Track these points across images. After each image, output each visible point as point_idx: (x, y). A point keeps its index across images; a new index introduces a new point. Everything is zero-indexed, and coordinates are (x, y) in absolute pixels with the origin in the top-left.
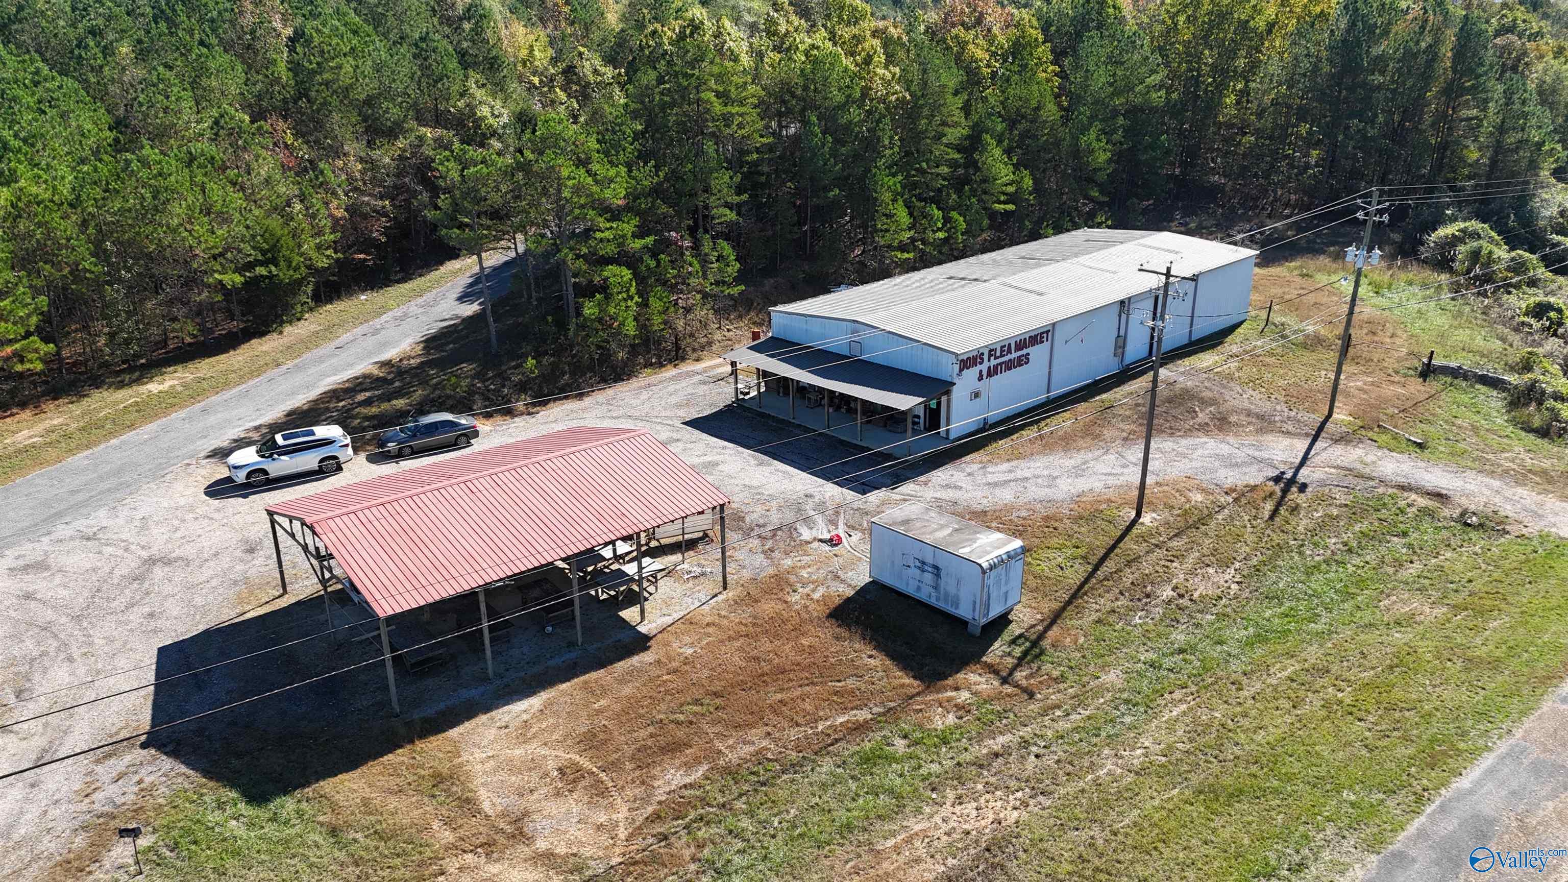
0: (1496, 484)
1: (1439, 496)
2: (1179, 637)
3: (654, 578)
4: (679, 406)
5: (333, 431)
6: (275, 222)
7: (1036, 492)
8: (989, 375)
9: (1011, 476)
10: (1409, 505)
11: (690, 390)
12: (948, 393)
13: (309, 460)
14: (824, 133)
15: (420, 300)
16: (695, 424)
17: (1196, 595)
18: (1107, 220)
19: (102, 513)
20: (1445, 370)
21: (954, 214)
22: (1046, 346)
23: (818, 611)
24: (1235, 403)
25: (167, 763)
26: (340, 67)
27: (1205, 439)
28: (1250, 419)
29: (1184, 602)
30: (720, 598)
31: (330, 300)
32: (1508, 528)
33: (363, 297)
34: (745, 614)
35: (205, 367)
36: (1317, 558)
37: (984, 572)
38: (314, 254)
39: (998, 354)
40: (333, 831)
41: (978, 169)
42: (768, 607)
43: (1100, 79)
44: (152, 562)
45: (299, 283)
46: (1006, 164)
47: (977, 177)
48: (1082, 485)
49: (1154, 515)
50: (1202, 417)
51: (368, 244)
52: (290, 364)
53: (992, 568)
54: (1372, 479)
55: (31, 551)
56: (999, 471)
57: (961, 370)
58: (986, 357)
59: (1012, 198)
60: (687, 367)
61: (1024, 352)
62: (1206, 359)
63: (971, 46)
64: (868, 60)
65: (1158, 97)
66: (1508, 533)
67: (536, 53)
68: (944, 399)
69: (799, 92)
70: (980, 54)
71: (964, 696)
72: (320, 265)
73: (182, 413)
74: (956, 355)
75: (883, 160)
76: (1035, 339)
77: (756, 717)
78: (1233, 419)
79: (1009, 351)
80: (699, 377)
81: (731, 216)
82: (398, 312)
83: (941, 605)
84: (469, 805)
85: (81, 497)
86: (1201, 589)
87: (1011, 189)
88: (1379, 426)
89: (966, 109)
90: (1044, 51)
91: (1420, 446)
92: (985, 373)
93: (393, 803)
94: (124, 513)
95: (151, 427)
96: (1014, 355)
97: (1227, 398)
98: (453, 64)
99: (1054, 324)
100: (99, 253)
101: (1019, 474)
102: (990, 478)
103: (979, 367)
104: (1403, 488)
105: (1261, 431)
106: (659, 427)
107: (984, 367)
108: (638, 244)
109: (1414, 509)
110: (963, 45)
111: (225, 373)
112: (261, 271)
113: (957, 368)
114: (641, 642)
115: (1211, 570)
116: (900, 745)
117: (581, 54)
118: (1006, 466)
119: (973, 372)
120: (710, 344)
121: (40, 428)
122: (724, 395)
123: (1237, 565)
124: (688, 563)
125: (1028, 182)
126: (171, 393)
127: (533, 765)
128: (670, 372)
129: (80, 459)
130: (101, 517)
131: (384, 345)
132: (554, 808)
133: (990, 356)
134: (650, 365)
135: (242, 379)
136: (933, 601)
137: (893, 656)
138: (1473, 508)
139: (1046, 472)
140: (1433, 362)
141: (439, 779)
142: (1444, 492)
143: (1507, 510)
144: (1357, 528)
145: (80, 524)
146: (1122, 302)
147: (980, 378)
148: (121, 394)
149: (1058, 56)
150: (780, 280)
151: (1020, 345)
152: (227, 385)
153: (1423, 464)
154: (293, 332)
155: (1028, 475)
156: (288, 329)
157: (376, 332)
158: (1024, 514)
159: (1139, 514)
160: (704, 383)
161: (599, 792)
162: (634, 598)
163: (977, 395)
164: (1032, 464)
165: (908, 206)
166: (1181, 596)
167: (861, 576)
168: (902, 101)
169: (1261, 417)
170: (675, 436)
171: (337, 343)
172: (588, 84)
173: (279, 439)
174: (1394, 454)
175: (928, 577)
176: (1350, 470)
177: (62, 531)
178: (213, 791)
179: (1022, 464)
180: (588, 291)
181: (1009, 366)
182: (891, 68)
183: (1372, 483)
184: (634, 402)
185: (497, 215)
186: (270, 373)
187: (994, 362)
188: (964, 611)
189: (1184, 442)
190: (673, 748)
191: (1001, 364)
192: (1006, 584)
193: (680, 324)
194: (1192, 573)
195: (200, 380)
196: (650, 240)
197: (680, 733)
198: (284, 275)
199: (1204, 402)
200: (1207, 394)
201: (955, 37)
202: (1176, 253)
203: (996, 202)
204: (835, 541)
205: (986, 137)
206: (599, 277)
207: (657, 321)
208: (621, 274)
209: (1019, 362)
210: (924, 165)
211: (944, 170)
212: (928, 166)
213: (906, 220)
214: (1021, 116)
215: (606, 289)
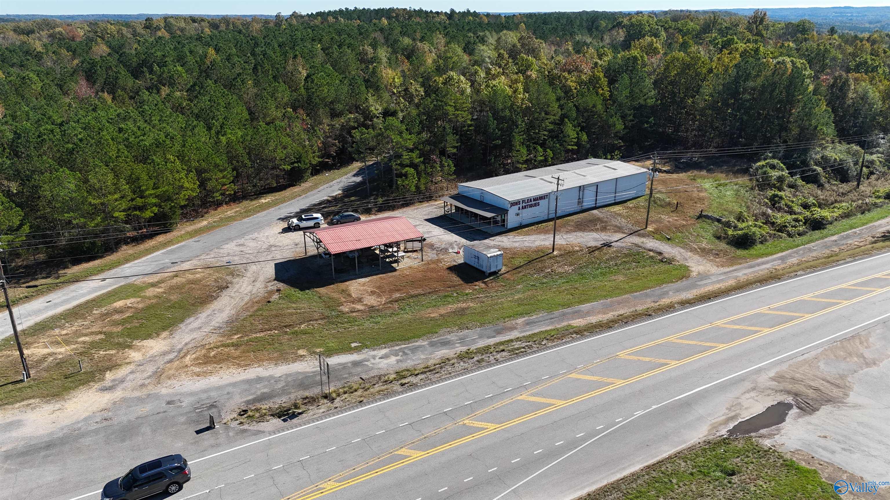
0: (683, 251)
1: (660, 253)
2: (545, 280)
3: (403, 257)
4: (425, 215)
5: (319, 215)
6: (300, 149)
7: (526, 244)
8: (523, 208)
9: (521, 240)
10: (647, 255)
11: (430, 210)
12: (507, 213)
13: (311, 223)
14: (494, 120)
16: (427, 220)
17: (557, 272)
19: (256, 234)
20: (707, 217)
21: (548, 150)
22: (547, 200)
23: (445, 267)
24: (613, 223)
25: (282, 284)
26: (323, 91)
27: (594, 233)
28: (614, 228)
30: (420, 263)
31: (316, 175)
32: (673, 262)
33: (327, 174)
34: (425, 267)
35: (278, 195)
37: (488, 258)
38: (312, 159)
39: (526, 202)
40: (320, 297)
41: (562, 132)
42: (432, 266)
44: (271, 246)
45: (307, 169)
46: (574, 130)
47: (561, 135)
48: (543, 243)
49: (559, 252)
50: (598, 227)
51: (329, 156)
52: (304, 196)
53: (491, 257)
54: (641, 247)
55: (241, 241)
56: (519, 238)
57: (511, 206)
58: (521, 203)
59: (576, 144)
60: (432, 203)
61: (537, 202)
62: (617, 209)
63: (569, 81)
64: (516, 91)
65: (651, 102)
66: (672, 264)
67: (396, 80)
68: (506, 215)
69: (487, 103)
70: (573, 84)
71: (477, 287)
72: (314, 163)
73: (273, 209)
74: (509, 201)
75: (517, 130)
76: (542, 197)
77: (421, 286)
78: (608, 228)
79: (531, 201)
80: (435, 206)
81: (455, 151)
82: (338, 180)
83: (480, 268)
84: (350, 295)
85: (249, 229)
86: (560, 270)
87: (576, 140)
88: (660, 233)
89: (561, 107)
90: (604, 81)
91: (669, 239)
92: (521, 208)
93: (333, 294)
94: (262, 234)
95: (265, 213)
96: (533, 203)
97: (612, 221)
98: (363, 88)
99: (549, 193)
100: (250, 159)
101: (524, 239)
102: (514, 240)
103: (519, 206)
104: (650, 250)
105: (615, 232)
106: (416, 221)
107: (521, 206)
108: (418, 160)
110: (567, 80)
111: (284, 197)
112: (296, 165)
113: (509, 205)
114: (395, 270)
115: (566, 266)
116: (455, 294)
117: (411, 83)
118: (522, 237)
119: (516, 207)
121: (233, 211)
122: (440, 212)
123: (576, 266)
124: (414, 255)
125: (585, 137)
126: (268, 203)
127: (365, 290)
128: (425, 204)
129: (246, 220)
130: (256, 235)
131: (333, 191)
132: (368, 297)
133: (523, 202)
134: (419, 202)
135: (289, 200)
136: (478, 267)
137: (461, 278)
138: (668, 257)
139: (533, 239)
140: (703, 213)
141: (343, 291)
142: (663, 252)
143: (678, 258)
144: (623, 260)
145: (251, 236)
146: (580, 187)
147: (519, 209)
148: (254, 202)
149: (610, 83)
151: (534, 200)
152: (285, 201)
153: (664, 244)
154: (305, 185)
155: (527, 240)
156: (302, 184)
157: (331, 187)
158: (519, 249)
159: (553, 252)
160: (436, 208)
161: (379, 296)
162: (396, 261)
163: (518, 215)
164: (531, 237)
165: (528, 147)
166: (552, 272)
167: (461, 261)
168: (528, 108)
169: (619, 228)
170: (420, 223)
171: (318, 190)
172: (413, 95)
173: (303, 216)
174: (657, 241)
175: (476, 260)
176: (636, 244)
177: (247, 237)
178: (293, 289)
179: (528, 237)
180: (400, 175)
181: (531, 206)
182: (525, 94)
184: (411, 213)
185: (372, 149)
186: (297, 199)
187: (524, 204)
188: (484, 269)
189: (586, 234)
190: (398, 290)
191: (528, 205)
192: (496, 262)
193: (433, 188)
194: (560, 267)
195: (277, 199)
196: (422, 159)
197: (401, 288)
198: (302, 166)
199: (602, 222)
200: (606, 219)
201: (564, 76)
202: (615, 169)
203: (569, 145)
204: (458, 253)
205: (566, 120)
206: (403, 171)
207: (423, 187)
208: (411, 171)
209: (535, 205)
210: (537, 131)
211: (546, 133)
212: (539, 131)
213: (525, 152)
214: (586, 110)
215: (406, 175)
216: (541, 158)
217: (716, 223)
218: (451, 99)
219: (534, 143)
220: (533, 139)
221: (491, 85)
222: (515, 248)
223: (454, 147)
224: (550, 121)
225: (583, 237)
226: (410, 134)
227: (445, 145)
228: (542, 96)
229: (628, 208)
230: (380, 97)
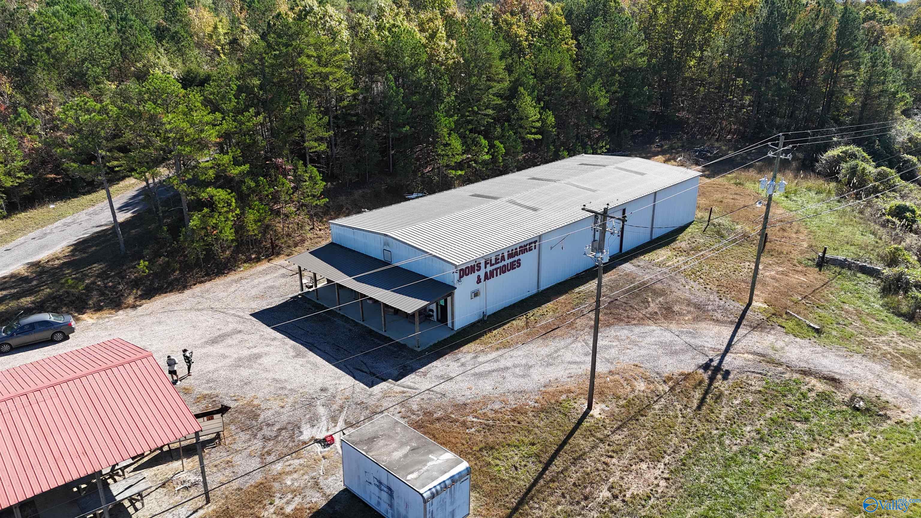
0: (877, 367)
1: (833, 381)
4: (255, 298)
8: (486, 278)
9: (495, 366)
10: (810, 390)
11: (270, 283)
12: (451, 294)
14: (398, 86)
15: (91, 209)
16: (260, 315)
17: (628, 494)
18: (606, 144)
20: (835, 262)
21: (497, 143)
22: (535, 252)
24: (679, 293)
26: (57, 38)
27: (654, 327)
28: (689, 309)
29: (617, 503)
30: (201, 513)
31: (25, 209)
32: (889, 413)
33: (52, 206)
36: (735, 448)
37: (425, 501)
39: (493, 262)
41: (517, 111)
43: (604, 48)
46: (535, 107)
47: (515, 116)
48: (551, 374)
49: (603, 406)
50: (653, 307)
51: (56, 167)
53: (433, 496)
54: (781, 364)
56: (487, 361)
57: (461, 277)
58: (483, 266)
59: (540, 131)
60: (277, 262)
61: (516, 258)
62: (662, 255)
63: (515, 27)
64: (433, 36)
65: (642, 62)
66: (889, 418)
67: (221, 30)
68: (449, 299)
69: (382, 57)
70: (522, 32)
74: (456, 266)
75: (443, 106)
76: (525, 248)
78: (676, 308)
79: (503, 259)
80: (283, 271)
81: (323, 147)
86: (633, 488)
87: (538, 124)
88: (787, 313)
89: (509, 69)
90: (566, 31)
91: (818, 331)
92: (482, 277)
96: (507, 261)
97: (674, 289)
99: (540, 236)
101: (503, 363)
103: (477, 273)
104: (805, 373)
105: (696, 319)
106: (230, 319)
107: (482, 273)
109: (814, 394)
110: (509, 25)
113: (457, 276)
115: (644, 466)
117: (244, 30)
118: (494, 355)
119: (473, 277)
120: (303, 241)
122: (295, 287)
123: (667, 459)
125: (551, 119)
128: (264, 266)
131: (43, 248)
133: (486, 263)
134: (248, 260)
138: (860, 393)
139: (524, 362)
140: (826, 255)
142: (837, 377)
143: (888, 395)
144: (768, 415)
147: (479, 281)
149: (576, 33)
150: (366, 190)
151: (510, 256)
153: (819, 349)
155: (509, 364)
158: (497, 407)
159: (590, 407)
160: (284, 276)
163: (476, 294)
164: (515, 353)
165: (463, 137)
166: (615, 497)
167: (336, 484)
168: (457, 66)
169: (698, 307)
170: (240, 327)
174: (798, 339)
175: (385, 496)
176: (763, 356)
179: (507, 353)
180: (198, 205)
181: (504, 270)
182: (451, 41)
183: (780, 369)
184: (222, 295)
187: (489, 268)
191: (496, 269)
192: (452, 503)
193: (279, 227)
194: (627, 469)
196: (247, 167)
199: (657, 293)
200: (659, 286)
201: (505, 20)
202: (642, 174)
203: (528, 133)
204: (327, 442)
205: (521, 89)
206: (204, 196)
207: (252, 228)
208: (221, 194)
209: (512, 266)
210: (476, 108)
211: (490, 112)
212: (479, 109)
213: (459, 147)
214: (547, 74)
215: (211, 204)
216: (487, 157)
217: (863, 277)
218: (309, 45)
219: (471, 131)
220: (469, 122)
221: (387, 25)
222: (486, 400)
223: (320, 139)
224: (495, 90)
225: (634, 343)
226: (213, 112)
227: (303, 136)
228: (480, 46)
229: (681, 251)
230: (181, 52)
